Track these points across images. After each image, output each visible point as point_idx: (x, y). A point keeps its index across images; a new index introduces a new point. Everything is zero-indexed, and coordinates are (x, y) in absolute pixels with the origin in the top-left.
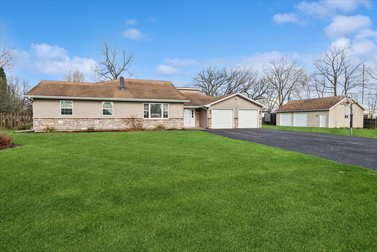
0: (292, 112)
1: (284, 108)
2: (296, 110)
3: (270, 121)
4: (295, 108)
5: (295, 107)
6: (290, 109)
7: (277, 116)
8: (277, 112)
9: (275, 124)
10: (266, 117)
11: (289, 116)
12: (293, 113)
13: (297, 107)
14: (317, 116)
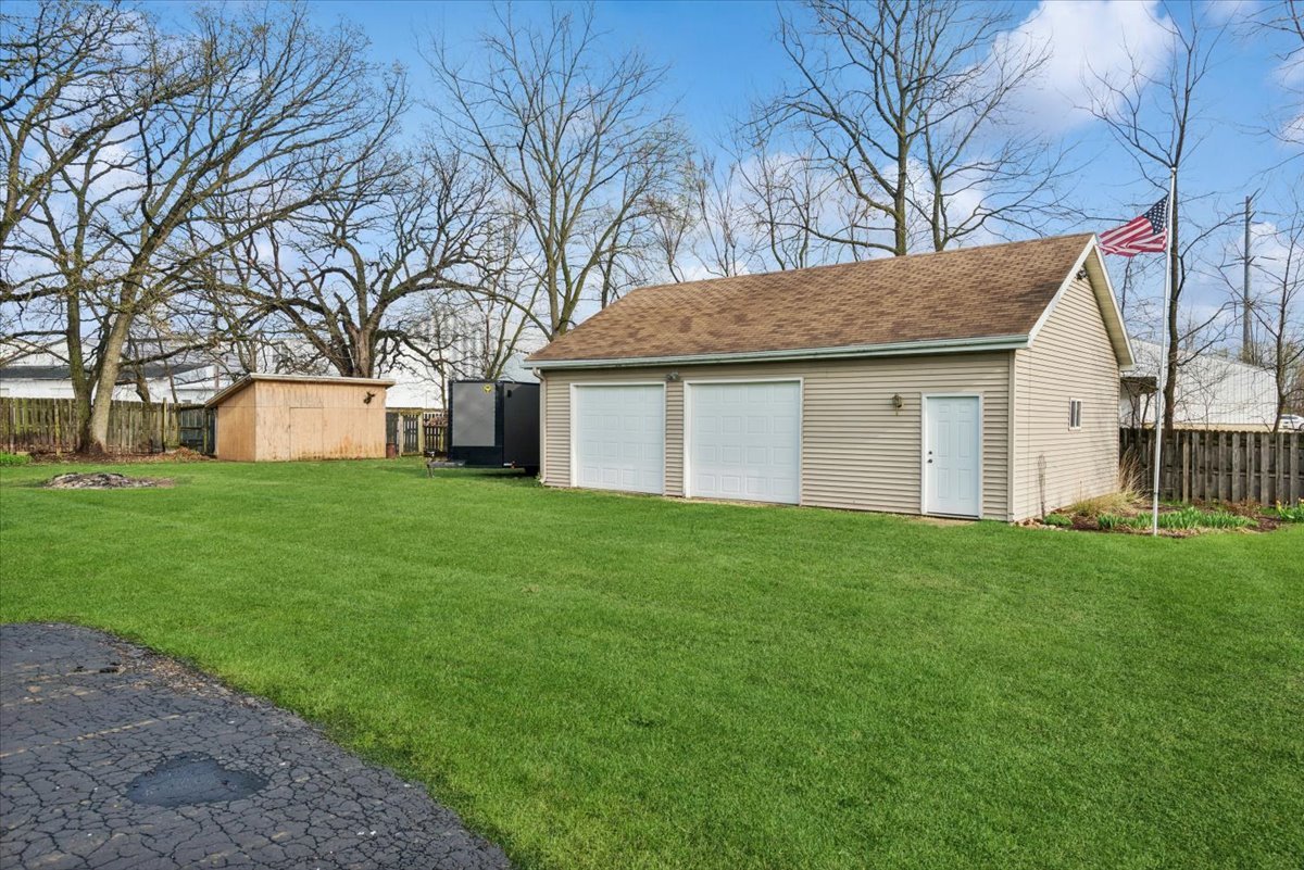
0: (672, 372)
1: (602, 337)
2: (705, 349)
3: (492, 443)
4: (691, 335)
5: (685, 326)
6: (647, 346)
7: (549, 397)
8: (546, 372)
9: (531, 469)
10: (462, 407)
11: (643, 402)
12: (678, 380)
13: (700, 325)
14: (896, 403)
